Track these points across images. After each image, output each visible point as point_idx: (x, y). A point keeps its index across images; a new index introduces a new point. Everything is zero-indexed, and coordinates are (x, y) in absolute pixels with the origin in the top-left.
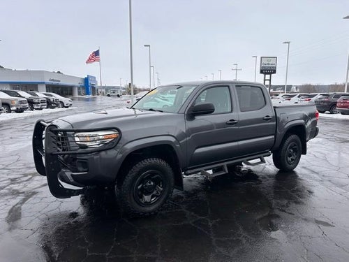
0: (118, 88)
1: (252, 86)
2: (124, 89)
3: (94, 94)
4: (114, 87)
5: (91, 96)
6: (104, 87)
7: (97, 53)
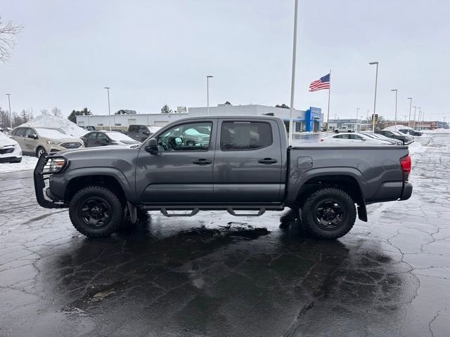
0: (355, 121)
1: (251, 122)
2: (365, 122)
3: (316, 131)
4: (349, 121)
5: (312, 133)
6: (335, 121)
7: (326, 78)
